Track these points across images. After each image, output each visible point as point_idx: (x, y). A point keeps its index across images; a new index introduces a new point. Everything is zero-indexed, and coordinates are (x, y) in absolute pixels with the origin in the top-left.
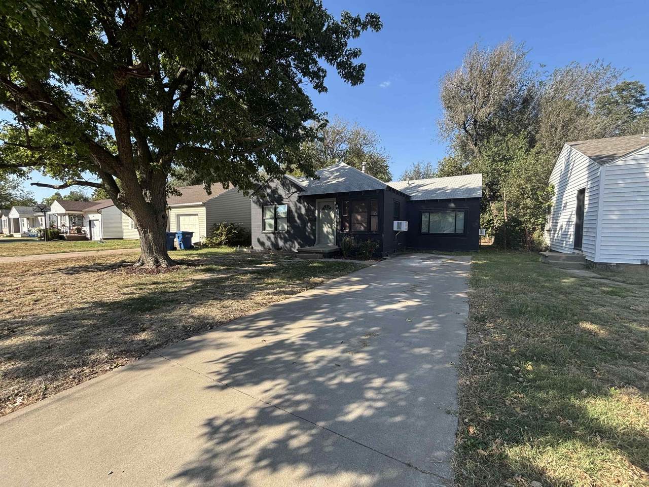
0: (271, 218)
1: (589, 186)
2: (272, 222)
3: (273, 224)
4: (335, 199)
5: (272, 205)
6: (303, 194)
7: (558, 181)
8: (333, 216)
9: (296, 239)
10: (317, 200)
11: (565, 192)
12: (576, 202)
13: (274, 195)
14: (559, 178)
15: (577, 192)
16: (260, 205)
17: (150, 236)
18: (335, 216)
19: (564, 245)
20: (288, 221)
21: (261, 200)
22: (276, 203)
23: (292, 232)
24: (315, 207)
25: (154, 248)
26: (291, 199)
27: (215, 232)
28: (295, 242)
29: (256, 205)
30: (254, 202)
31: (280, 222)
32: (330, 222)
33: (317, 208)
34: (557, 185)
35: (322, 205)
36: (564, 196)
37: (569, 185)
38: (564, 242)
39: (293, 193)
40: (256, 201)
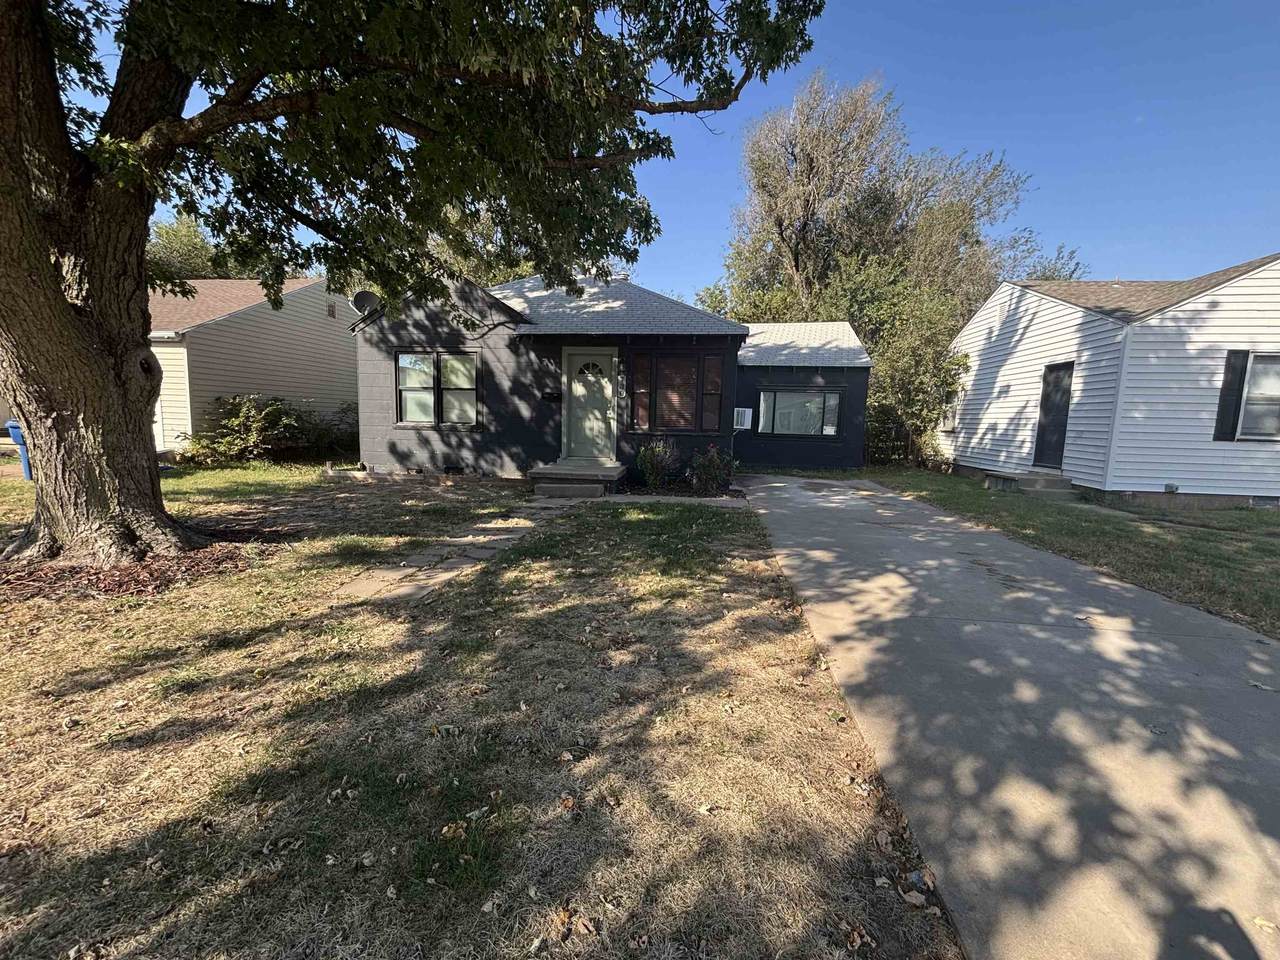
0: (425, 389)
1: (1083, 359)
2: (429, 398)
3: (432, 405)
4: (615, 350)
5: (428, 353)
6: (524, 329)
7: (981, 347)
8: (609, 390)
9: (504, 447)
10: (566, 350)
11: (1003, 368)
12: (1041, 385)
13: (435, 326)
14: (984, 342)
15: (1044, 368)
16: (389, 353)
17: (90, 439)
18: (615, 392)
19: (1002, 458)
20: (480, 399)
21: (392, 338)
22: (440, 350)
23: (492, 428)
24: (559, 365)
25: (110, 485)
26: (491, 342)
27: (224, 422)
28: (504, 455)
29: (374, 351)
30: (369, 341)
31: (452, 400)
32: (602, 405)
33: (564, 368)
34: (977, 353)
35: (580, 362)
36: (1001, 373)
37: (1015, 355)
38: (1004, 454)
39: (496, 326)
40: (375, 338)
